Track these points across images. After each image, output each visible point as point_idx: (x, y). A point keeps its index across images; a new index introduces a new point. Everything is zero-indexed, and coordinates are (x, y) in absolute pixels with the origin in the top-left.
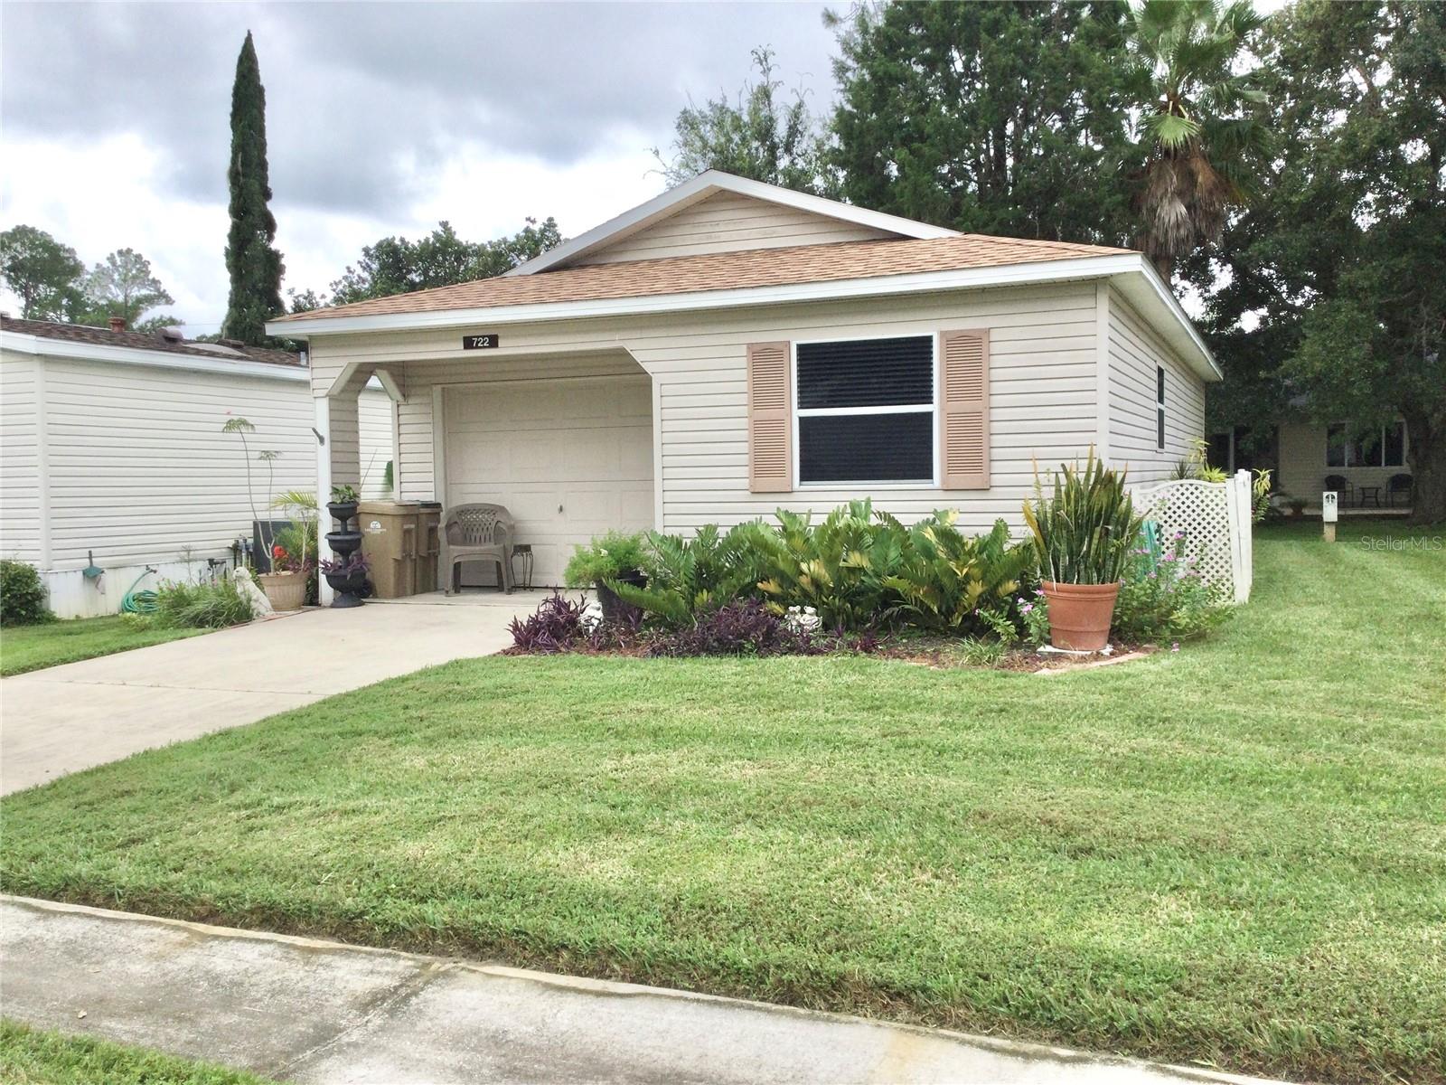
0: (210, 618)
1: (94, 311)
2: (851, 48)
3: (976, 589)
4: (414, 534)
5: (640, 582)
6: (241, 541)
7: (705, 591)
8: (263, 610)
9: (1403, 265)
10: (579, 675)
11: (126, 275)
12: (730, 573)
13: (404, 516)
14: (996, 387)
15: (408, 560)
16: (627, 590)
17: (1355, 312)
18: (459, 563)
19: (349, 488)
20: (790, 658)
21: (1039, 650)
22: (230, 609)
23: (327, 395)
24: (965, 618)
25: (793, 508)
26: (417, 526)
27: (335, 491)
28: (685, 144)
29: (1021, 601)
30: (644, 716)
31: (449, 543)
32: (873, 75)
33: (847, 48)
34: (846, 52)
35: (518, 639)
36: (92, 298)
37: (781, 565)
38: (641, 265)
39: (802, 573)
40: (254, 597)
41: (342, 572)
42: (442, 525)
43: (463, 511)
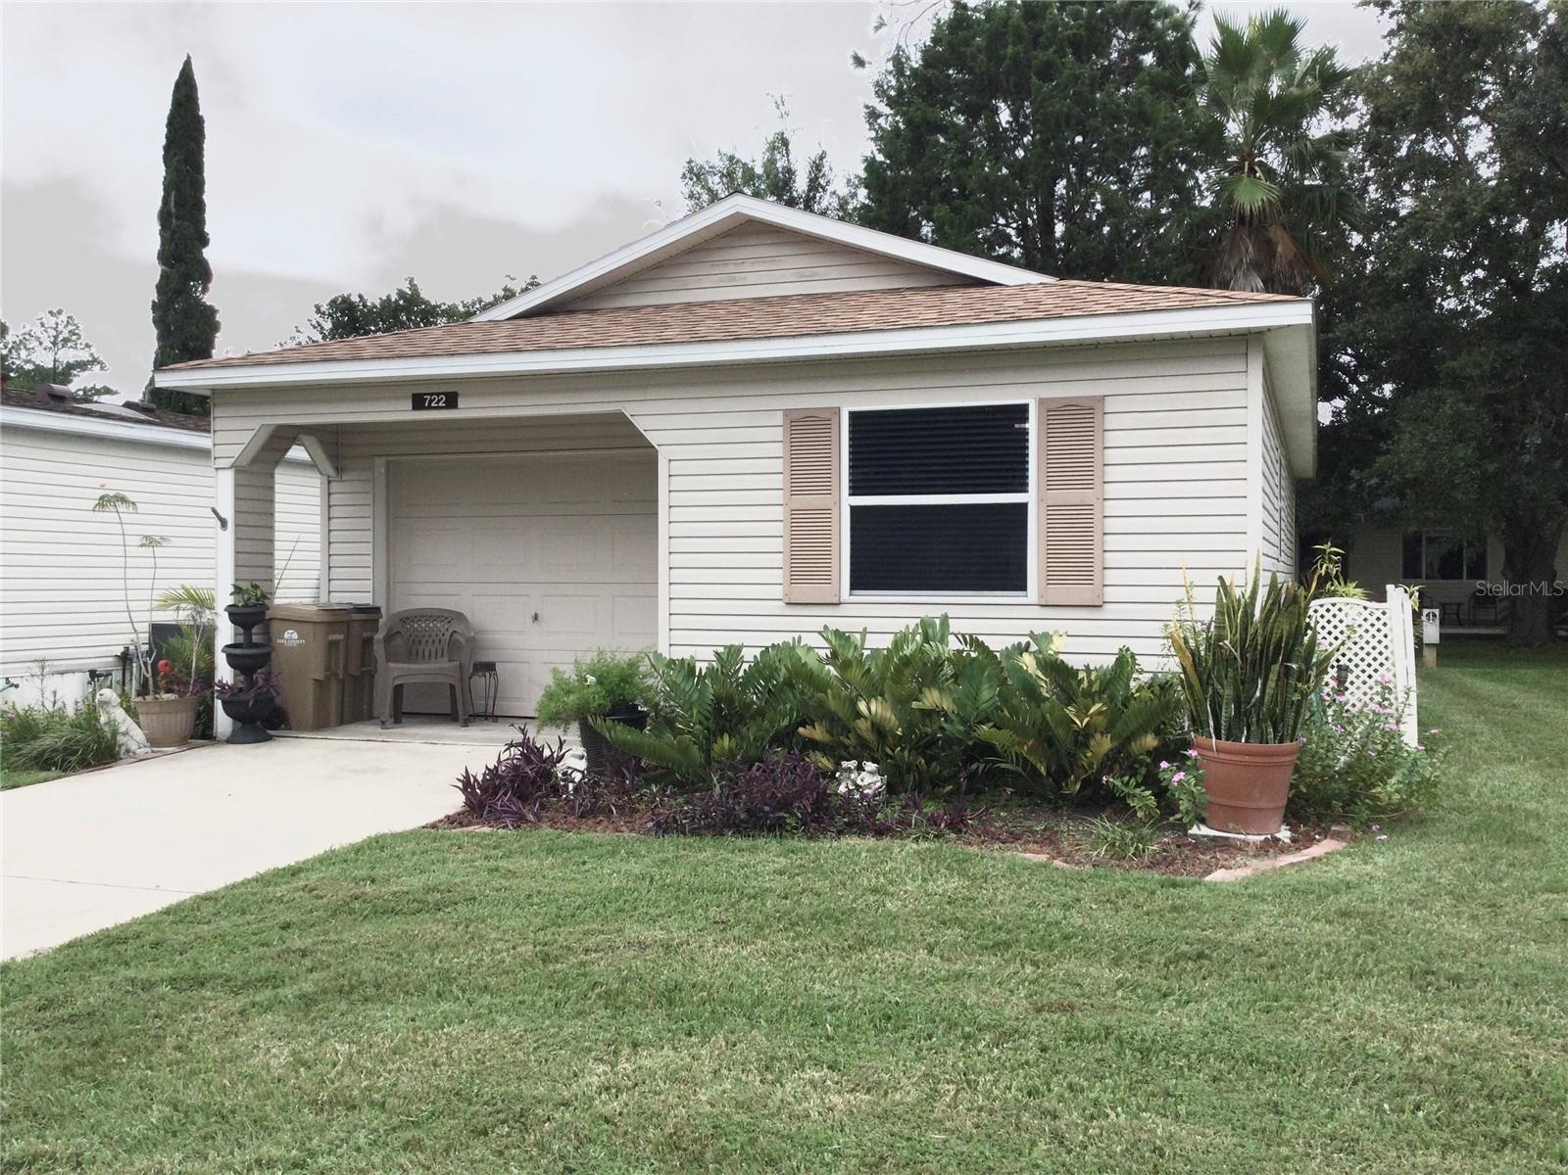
0: (59, 758)
1: (19, 377)
2: (884, 92)
3: (1104, 744)
4: (342, 647)
5: (637, 721)
6: (132, 647)
7: (726, 737)
8: (133, 746)
9: (1516, 352)
10: (552, 867)
11: (56, 337)
12: (761, 713)
13: (329, 623)
14: (1112, 473)
15: (334, 681)
16: (621, 733)
17: (1462, 405)
18: (401, 686)
19: (256, 587)
20: (851, 841)
21: (1190, 832)
22: (87, 746)
23: (231, 467)
24: (1085, 783)
25: (843, 625)
26: (347, 638)
27: (238, 590)
28: (691, 196)
29: (1164, 765)
30: (650, 954)
31: (388, 661)
32: (908, 122)
33: (881, 91)
34: (879, 97)
35: (468, 803)
36: (17, 362)
37: (832, 704)
38: (644, 311)
39: (859, 715)
40: (123, 729)
41: (242, 697)
42: (379, 636)
43: (408, 618)
